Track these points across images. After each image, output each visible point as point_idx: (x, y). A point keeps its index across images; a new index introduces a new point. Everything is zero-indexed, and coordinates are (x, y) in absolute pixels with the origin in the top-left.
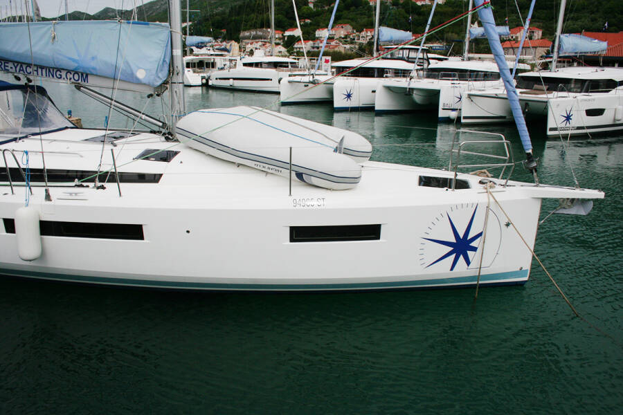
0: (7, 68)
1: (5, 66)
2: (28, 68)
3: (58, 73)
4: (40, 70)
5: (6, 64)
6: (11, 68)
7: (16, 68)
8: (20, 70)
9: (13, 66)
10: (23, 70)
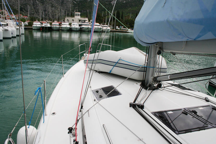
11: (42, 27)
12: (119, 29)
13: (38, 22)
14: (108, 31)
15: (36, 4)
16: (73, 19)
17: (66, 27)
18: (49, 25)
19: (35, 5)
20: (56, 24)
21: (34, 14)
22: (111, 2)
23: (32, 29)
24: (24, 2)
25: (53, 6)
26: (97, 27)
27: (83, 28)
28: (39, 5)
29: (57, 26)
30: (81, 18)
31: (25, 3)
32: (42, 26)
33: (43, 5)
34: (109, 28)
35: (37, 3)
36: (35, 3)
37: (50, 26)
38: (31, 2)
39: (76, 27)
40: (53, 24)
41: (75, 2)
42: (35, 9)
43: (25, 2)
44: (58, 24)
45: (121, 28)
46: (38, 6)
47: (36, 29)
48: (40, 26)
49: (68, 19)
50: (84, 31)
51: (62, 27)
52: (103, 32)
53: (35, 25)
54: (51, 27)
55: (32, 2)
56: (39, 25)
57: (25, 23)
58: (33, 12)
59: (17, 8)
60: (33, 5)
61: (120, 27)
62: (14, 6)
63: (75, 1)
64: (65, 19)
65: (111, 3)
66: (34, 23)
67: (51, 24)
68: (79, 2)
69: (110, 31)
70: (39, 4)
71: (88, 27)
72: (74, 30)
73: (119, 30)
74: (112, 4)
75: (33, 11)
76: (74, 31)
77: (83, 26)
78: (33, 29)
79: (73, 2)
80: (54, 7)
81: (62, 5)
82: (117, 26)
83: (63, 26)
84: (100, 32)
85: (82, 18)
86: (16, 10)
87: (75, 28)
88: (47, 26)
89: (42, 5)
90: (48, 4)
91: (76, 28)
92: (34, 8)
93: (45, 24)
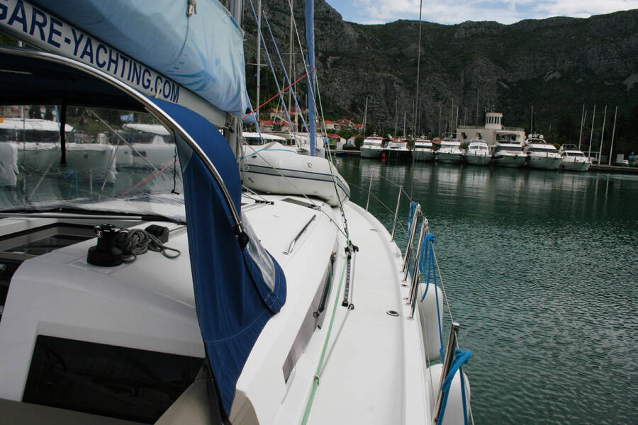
0: (55, 38)
1: (52, 31)
2: (102, 51)
3: (147, 75)
4: (121, 62)
5: (56, 27)
6: (68, 41)
7: (77, 43)
8: (85, 52)
9: (71, 38)
10: (90, 54)
11: (384, 151)
12: (627, 162)
13: (376, 139)
14: (583, 170)
15: (393, 92)
16: (480, 131)
17: (449, 153)
18: (404, 148)
19: (390, 94)
20: (423, 145)
21: (386, 120)
22: (624, 79)
23: (358, 156)
24: (363, 87)
25: (441, 96)
26: (545, 156)
27: (502, 157)
28: (402, 95)
29: (426, 150)
30: (503, 129)
31: (364, 90)
32: (385, 149)
33: (410, 94)
34: (584, 159)
35: (395, 90)
36: (391, 91)
37: (408, 150)
38: (380, 88)
39: (477, 154)
40: (416, 144)
41: (505, 86)
42: (390, 106)
43: (365, 87)
44: (431, 144)
45: (633, 160)
46: (397, 97)
47: (369, 156)
48: (379, 148)
49: (464, 131)
50: (502, 167)
51: (438, 154)
52: (564, 169)
53: (367, 147)
54: (410, 152)
55: (383, 87)
56: (378, 145)
57: (349, 140)
58: (383, 115)
59: (343, 103)
60: (386, 94)
61: (630, 157)
62: (336, 99)
63: (503, 82)
64: (456, 132)
65: (625, 82)
66: (365, 141)
67: (411, 144)
68: (517, 83)
69: (589, 169)
70: (400, 92)
71: (517, 156)
72: (472, 162)
73: (625, 165)
74: (626, 87)
75: (383, 110)
76: (473, 165)
77: (503, 153)
78: (362, 155)
79: (497, 83)
80: (442, 99)
81: (465, 93)
82: (621, 153)
83: (442, 150)
84: (555, 170)
85: (506, 129)
86: (341, 109)
87: (475, 157)
88: (396, 149)
89: (408, 95)
90: (426, 93)
91: (480, 157)
92: (387, 103)
93: (394, 145)
